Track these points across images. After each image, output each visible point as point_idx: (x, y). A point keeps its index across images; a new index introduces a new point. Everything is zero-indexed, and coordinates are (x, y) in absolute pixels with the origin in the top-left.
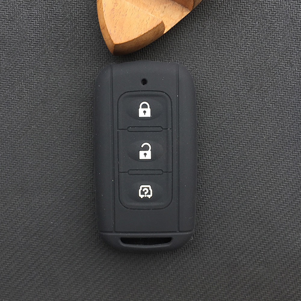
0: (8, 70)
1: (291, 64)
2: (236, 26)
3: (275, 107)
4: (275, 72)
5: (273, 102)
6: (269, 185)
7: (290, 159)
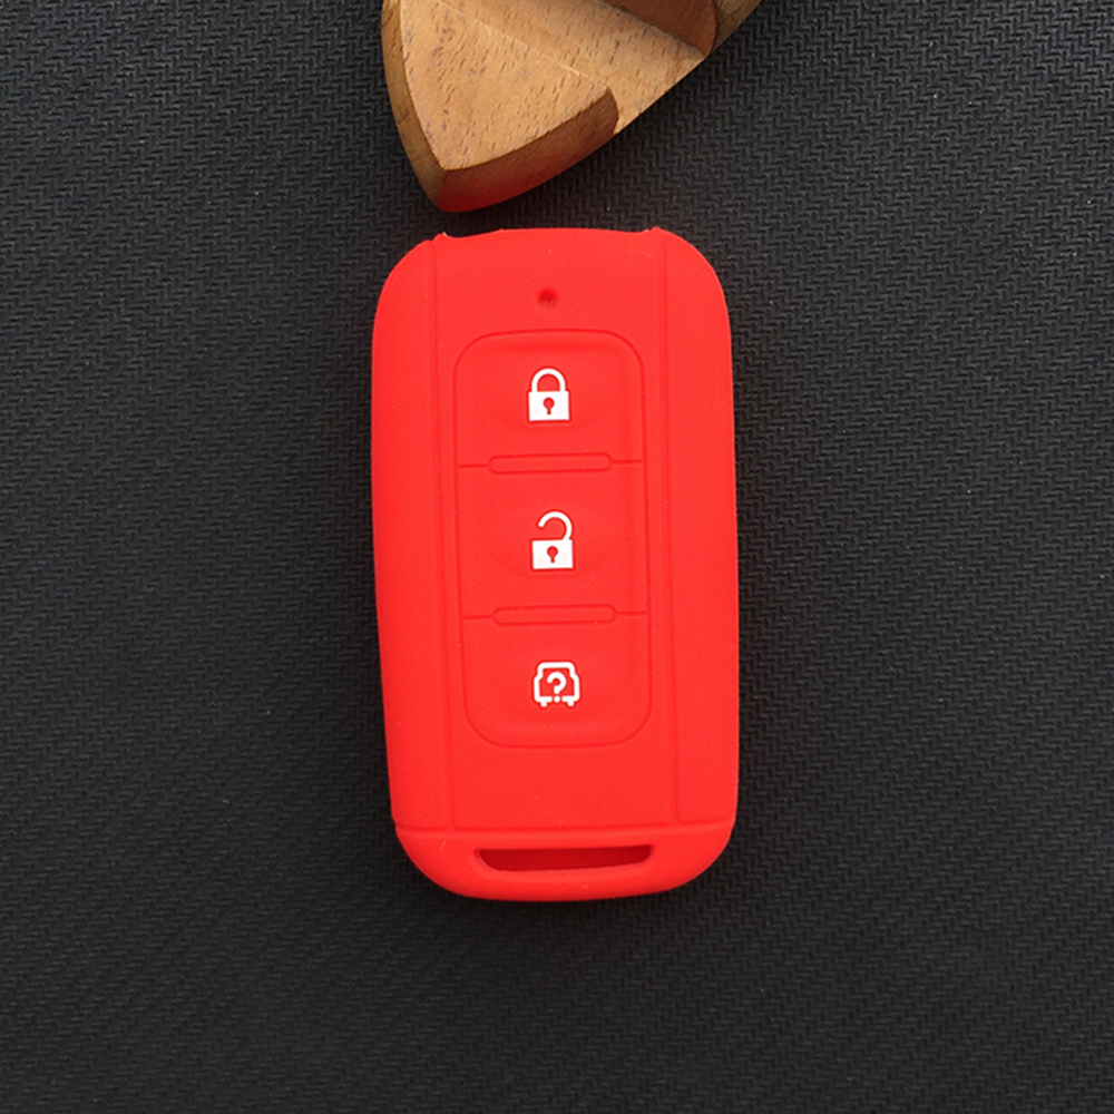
0: (71, 264)
1: (1053, 237)
2: (864, 107)
3: (1002, 387)
4: (1002, 264)
5: (996, 367)
6: (986, 659)
7: (1058, 567)
